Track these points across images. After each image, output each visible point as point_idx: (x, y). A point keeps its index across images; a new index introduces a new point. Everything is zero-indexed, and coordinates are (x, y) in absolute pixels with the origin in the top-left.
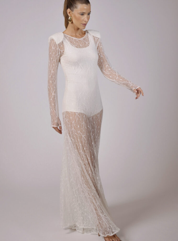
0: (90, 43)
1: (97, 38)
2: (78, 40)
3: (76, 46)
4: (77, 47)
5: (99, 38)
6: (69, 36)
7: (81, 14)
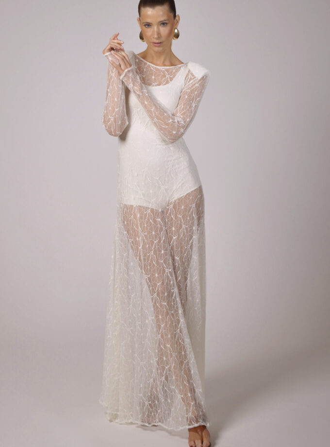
6: (141, 58)
7: (145, 25)
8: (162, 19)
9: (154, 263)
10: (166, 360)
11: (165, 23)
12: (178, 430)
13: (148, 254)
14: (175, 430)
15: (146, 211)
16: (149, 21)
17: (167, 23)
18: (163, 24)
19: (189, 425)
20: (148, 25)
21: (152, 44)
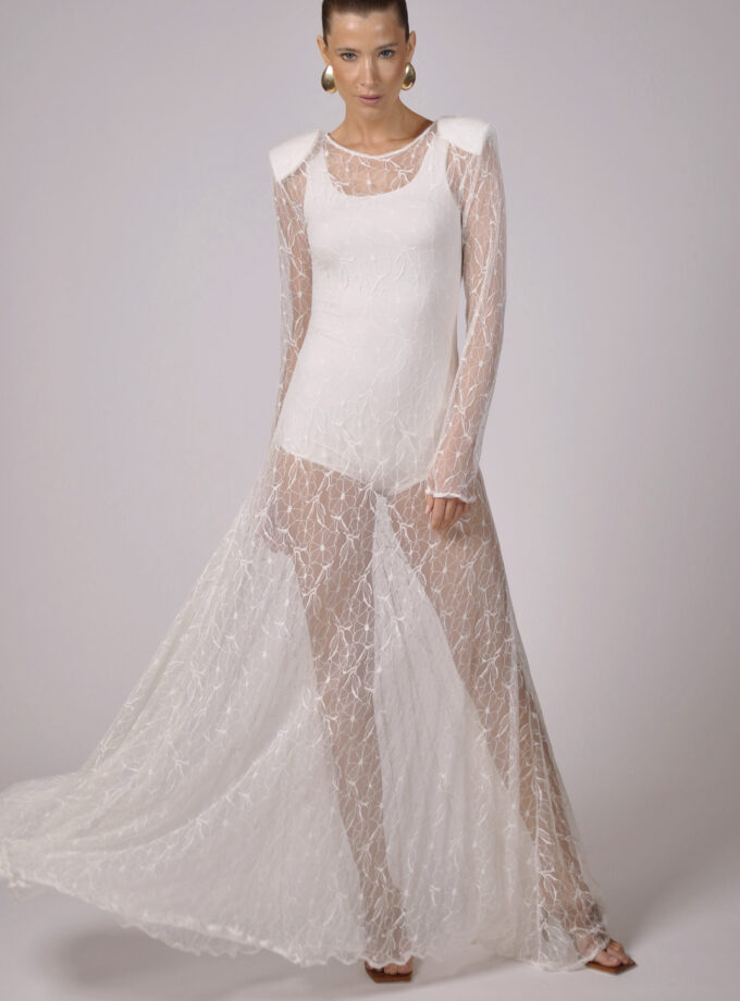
0: (416, 177)
2: (369, 160)
3: (344, 187)
4: (347, 190)
5: (469, 156)
7: (342, 55)
8: (382, 42)
11: (389, 51)
16: (352, 44)
17: (393, 52)
18: (385, 52)
20: (350, 55)
21: (356, 99)
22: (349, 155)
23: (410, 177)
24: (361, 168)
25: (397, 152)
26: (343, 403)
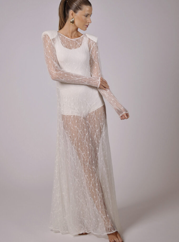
0: (82, 45)
1: (93, 41)
2: (70, 40)
4: (66, 47)
5: (94, 42)
6: (62, 35)
9: (86, 146)
10: (96, 198)
12: (104, 235)
13: (83, 142)
14: (102, 235)
15: (80, 118)
19: (110, 232)
22: (65, 38)
23: (81, 45)
24: (69, 41)
25: (76, 39)
26: (72, 99)
